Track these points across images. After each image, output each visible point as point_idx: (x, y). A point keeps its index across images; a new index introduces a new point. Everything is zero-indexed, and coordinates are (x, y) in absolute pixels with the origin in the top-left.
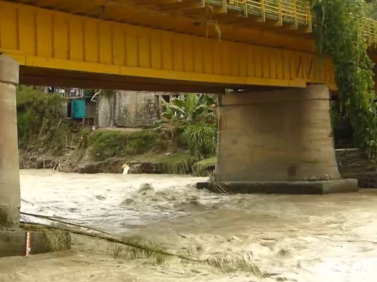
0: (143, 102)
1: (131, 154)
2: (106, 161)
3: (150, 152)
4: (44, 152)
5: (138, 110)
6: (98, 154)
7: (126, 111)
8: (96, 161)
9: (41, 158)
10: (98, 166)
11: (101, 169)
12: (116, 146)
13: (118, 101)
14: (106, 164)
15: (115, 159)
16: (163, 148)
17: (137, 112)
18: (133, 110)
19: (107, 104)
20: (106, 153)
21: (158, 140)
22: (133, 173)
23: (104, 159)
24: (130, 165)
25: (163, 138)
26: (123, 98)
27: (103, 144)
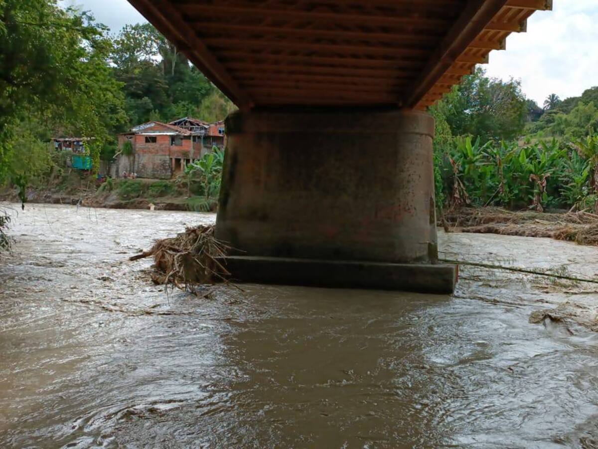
0: (159, 162)
1: (154, 197)
2: (132, 200)
3: (170, 196)
4: (57, 192)
5: (155, 167)
6: (125, 196)
7: (144, 166)
8: (123, 200)
9: (55, 196)
10: (126, 204)
11: (128, 206)
12: (140, 190)
13: (137, 159)
14: (132, 203)
15: (139, 199)
16: (180, 194)
17: (153, 168)
18: (151, 166)
19: (127, 161)
20: (132, 195)
21: (176, 188)
22: (159, 209)
23: (130, 199)
24: (155, 204)
25: (179, 187)
26: (141, 158)
27: (129, 189)
